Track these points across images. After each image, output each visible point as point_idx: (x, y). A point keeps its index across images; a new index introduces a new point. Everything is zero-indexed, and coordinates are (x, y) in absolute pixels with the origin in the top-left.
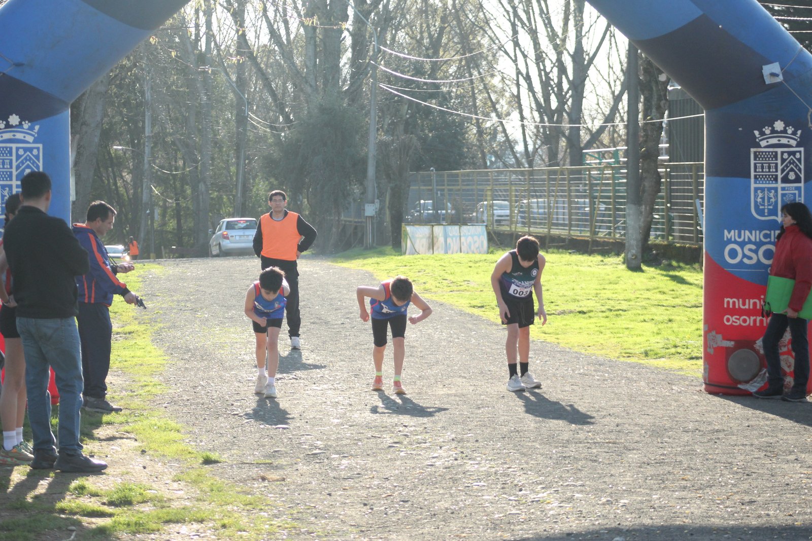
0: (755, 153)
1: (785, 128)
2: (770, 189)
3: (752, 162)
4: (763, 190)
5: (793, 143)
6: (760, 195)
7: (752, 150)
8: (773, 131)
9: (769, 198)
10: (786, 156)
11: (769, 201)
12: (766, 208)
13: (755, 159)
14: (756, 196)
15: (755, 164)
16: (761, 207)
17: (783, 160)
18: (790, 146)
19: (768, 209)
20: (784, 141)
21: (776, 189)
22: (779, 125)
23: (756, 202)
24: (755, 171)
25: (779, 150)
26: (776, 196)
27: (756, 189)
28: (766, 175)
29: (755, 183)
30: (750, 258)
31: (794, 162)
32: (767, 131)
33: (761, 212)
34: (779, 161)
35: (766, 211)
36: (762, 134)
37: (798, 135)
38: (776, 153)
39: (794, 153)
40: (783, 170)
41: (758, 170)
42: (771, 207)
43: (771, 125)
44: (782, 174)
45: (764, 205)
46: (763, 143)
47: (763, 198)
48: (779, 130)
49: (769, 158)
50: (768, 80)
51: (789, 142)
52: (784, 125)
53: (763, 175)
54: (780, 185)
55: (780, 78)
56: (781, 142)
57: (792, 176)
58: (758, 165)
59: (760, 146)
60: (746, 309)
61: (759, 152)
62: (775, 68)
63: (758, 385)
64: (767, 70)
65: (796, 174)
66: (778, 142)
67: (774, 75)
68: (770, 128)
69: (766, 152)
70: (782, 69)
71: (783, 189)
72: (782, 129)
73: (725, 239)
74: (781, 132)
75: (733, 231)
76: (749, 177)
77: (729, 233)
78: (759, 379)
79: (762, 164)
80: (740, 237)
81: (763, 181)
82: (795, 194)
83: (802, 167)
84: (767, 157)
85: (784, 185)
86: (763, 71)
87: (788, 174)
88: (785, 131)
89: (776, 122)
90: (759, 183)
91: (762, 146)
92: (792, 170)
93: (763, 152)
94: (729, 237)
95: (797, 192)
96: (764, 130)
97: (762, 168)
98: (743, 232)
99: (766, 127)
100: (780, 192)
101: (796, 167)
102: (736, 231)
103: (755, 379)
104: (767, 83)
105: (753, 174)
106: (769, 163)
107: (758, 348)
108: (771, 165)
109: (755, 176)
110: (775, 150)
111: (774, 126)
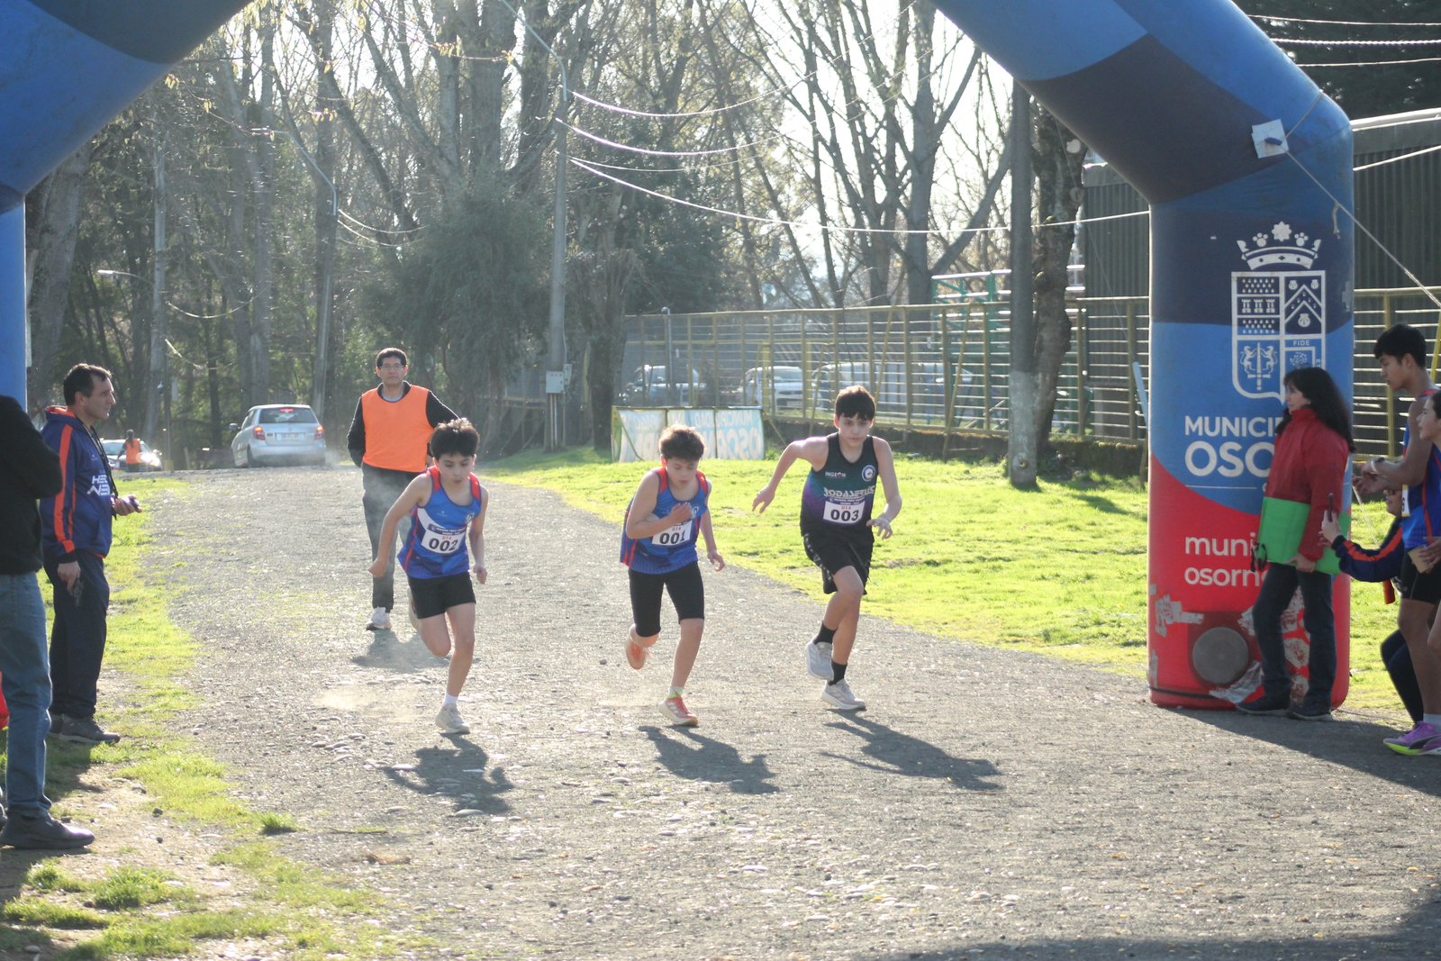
0: (1239, 280)
1: (1292, 236)
2: (1265, 345)
3: (1235, 296)
4: (1253, 345)
5: (1307, 262)
6: (1249, 355)
7: (1235, 275)
8: (1272, 241)
9: (1264, 361)
10: (1293, 285)
11: (1264, 365)
12: (1259, 377)
13: (1239, 291)
14: (1241, 357)
15: (1240, 300)
16: (1250, 376)
17: (1289, 293)
18: (1302, 268)
19: (1262, 379)
20: (1291, 259)
21: (1276, 344)
22: (1282, 231)
23: (1241, 367)
24: (1240, 312)
25: (1282, 275)
26: (1277, 356)
27: (1241, 345)
28: (1258, 320)
29: (1240, 333)
30: (1231, 466)
31: (1308, 296)
32: (1261, 240)
33: (1249, 385)
34: (1282, 295)
35: (1259, 383)
36: (1252, 246)
37: (1316, 249)
38: (1277, 279)
39: (1308, 281)
40: (1288, 311)
41: (1244, 311)
42: (1268, 376)
43: (1268, 229)
44: (1286, 317)
45: (1255, 373)
46: (1254, 263)
47: (1253, 361)
48: (1282, 240)
49: (1264, 289)
50: (1263, 152)
51: (1299, 260)
52: (1290, 231)
53: (1253, 320)
54: (1283, 337)
55: (1284, 148)
56: (1284, 261)
57: (1304, 321)
58: (1244, 301)
59: (1248, 269)
60: (1223, 556)
61: (1247, 279)
62: (1275, 129)
63: (1246, 690)
64: (1260, 133)
65: (1312, 317)
66: (1280, 261)
67: (1271, 142)
68: (1266, 236)
69: (1258, 279)
70: (1286, 132)
71: (1289, 343)
72: (1287, 238)
73: (1187, 433)
74: (1286, 243)
75: (1200, 419)
76: (1229, 322)
77: (1194, 421)
78: (1247, 681)
79: (1252, 299)
80: (1212, 428)
81: (1253, 330)
82: (1309, 353)
83: (1323, 305)
84: (1261, 287)
85: (1290, 337)
86: (1254, 135)
87: (1297, 316)
88: (1292, 242)
89: (1276, 226)
90: (1247, 334)
91: (1252, 268)
92: (1304, 310)
93: (1252, 279)
94: (1194, 430)
95: (1313, 349)
96: (1255, 239)
97: (1253, 306)
98: (1218, 419)
99: (1260, 235)
100: (1283, 349)
101: (1311, 304)
102: (1207, 419)
103: (1240, 681)
104: (1260, 156)
105: (1235, 316)
106: (1264, 299)
107: (1245, 625)
108: (1268, 301)
109: (1240, 321)
110: (1276, 274)
111: (1273, 232)
